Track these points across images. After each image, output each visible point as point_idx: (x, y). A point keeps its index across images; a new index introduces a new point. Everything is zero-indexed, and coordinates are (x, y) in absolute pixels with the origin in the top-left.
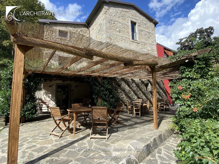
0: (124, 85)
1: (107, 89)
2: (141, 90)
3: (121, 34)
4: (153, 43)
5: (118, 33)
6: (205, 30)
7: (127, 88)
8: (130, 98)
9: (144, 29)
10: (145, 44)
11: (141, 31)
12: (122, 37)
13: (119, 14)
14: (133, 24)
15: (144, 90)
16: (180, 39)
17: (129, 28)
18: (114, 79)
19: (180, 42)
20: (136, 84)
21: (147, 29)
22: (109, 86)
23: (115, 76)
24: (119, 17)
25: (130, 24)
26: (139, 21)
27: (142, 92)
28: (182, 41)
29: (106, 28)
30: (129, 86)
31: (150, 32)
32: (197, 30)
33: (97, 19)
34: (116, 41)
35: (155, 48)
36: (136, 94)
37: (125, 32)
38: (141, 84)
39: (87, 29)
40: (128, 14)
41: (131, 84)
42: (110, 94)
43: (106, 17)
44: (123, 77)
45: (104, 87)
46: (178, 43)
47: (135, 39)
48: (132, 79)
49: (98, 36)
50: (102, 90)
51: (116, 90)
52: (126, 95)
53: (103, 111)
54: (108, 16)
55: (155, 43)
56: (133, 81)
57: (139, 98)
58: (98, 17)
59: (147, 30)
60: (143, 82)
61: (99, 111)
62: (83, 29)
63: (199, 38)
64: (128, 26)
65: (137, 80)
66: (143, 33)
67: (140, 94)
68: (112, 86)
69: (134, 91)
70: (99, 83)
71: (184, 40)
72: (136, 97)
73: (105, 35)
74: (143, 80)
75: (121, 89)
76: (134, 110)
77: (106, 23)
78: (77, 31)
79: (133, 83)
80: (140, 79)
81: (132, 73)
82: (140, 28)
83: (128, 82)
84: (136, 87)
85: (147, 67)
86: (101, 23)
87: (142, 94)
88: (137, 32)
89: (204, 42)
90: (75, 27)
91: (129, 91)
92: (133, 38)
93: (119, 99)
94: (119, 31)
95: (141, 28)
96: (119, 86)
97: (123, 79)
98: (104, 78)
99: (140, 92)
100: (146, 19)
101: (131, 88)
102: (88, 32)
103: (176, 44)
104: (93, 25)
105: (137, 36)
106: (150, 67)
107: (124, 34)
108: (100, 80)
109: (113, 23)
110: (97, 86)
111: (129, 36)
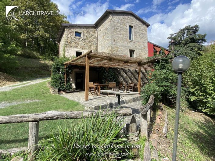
0: (123, 73)
1: (112, 76)
2: (134, 76)
3: (121, 36)
4: (145, 42)
5: (120, 35)
6: (191, 28)
7: (125, 75)
8: (127, 82)
9: (138, 31)
10: (139, 43)
11: (136, 32)
12: (122, 38)
13: (120, 21)
14: (131, 27)
15: (136, 77)
16: (171, 35)
17: (127, 31)
18: (116, 69)
19: (171, 37)
20: (131, 72)
21: (141, 30)
22: (113, 73)
23: (118, 67)
24: (120, 23)
25: (128, 28)
26: (135, 25)
27: (136, 78)
28: (173, 36)
29: (111, 32)
30: (126, 74)
31: (144, 33)
32: (185, 28)
33: (104, 23)
34: (118, 41)
35: (146, 45)
36: (131, 79)
37: (125, 34)
38: (135, 72)
39: (95, 30)
40: (127, 20)
41: (128, 73)
42: (114, 79)
43: (111, 24)
44: (122, 67)
45: (110, 74)
46: (169, 38)
47: (132, 39)
48: (128, 69)
49: (104, 37)
50: (109, 76)
51: (117, 76)
52: (124, 80)
53: (114, 84)
54: (113, 23)
55: (147, 42)
56: (129, 70)
57: (132, 82)
58: (105, 22)
59: (141, 32)
60: (136, 71)
61: (112, 84)
62: (92, 29)
63: (187, 34)
64: (127, 30)
65: (132, 69)
66: (137, 34)
67: (134, 79)
68: (115, 73)
69: (129, 77)
70: (106, 71)
71: (174, 35)
72: (131, 81)
73: (110, 37)
74: (136, 70)
75: (121, 76)
76: (129, 88)
77: (111, 29)
78: (88, 31)
79: (129, 71)
80: (134, 69)
81: (128, 65)
82: (135, 30)
83: (125, 71)
84: (131, 75)
85: (137, 63)
86: (108, 27)
87: (135, 79)
88: (133, 33)
89: (190, 39)
90: (86, 29)
91: (126, 77)
92: (130, 38)
93: (119, 82)
94: (120, 34)
95: (137, 30)
96: (120, 73)
97: (122, 69)
98: (110, 68)
99: (134, 78)
100: (141, 23)
101: (127, 75)
102: (96, 31)
103: (168, 39)
104: (101, 27)
105: (133, 37)
106: (138, 63)
107: (123, 36)
108: (107, 69)
109: (116, 28)
110: (105, 73)
111: (127, 37)
